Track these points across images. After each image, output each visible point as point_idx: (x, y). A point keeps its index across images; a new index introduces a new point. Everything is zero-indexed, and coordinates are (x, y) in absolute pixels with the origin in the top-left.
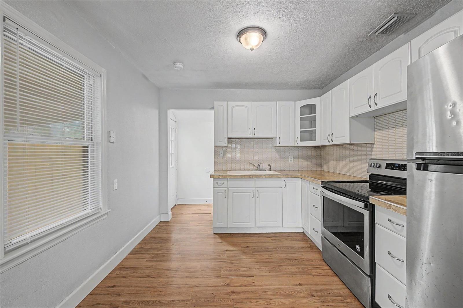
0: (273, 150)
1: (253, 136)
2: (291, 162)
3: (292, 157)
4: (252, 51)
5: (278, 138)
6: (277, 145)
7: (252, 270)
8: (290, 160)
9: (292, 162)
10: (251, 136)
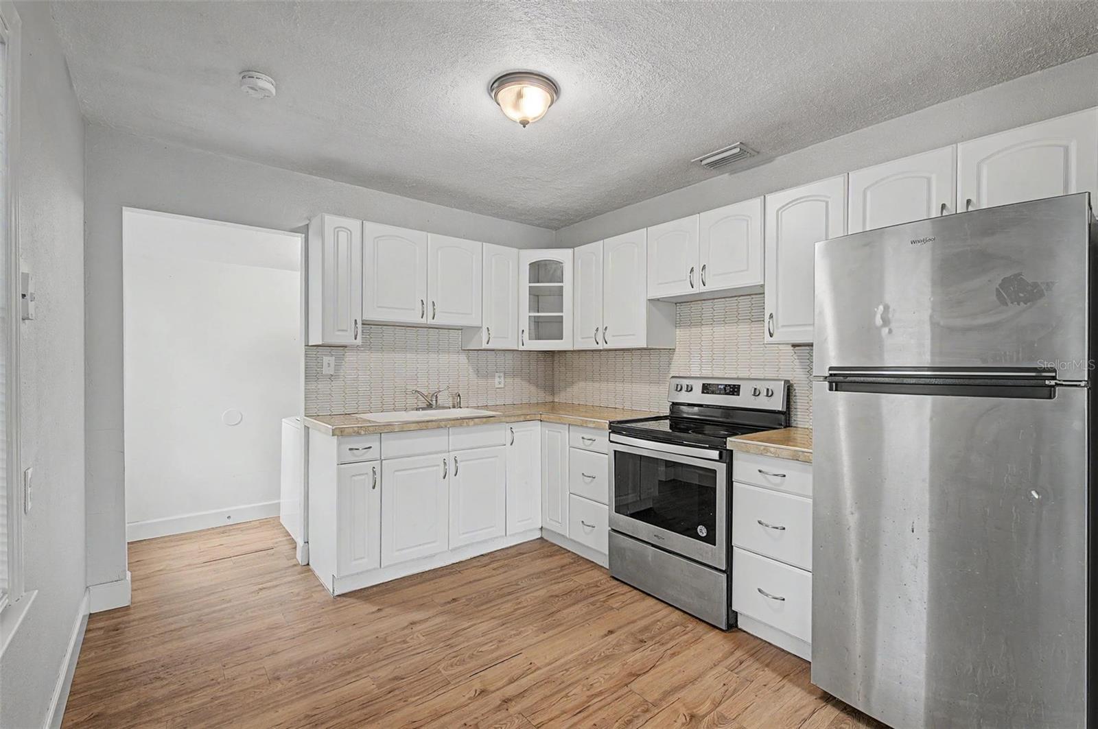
0: (463, 358)
1: (430, 321)
2: (500, 386)
3: (502, 374)
4: (524, 127)
5: (484, 329)
6: (483, 347)
7: (507, 642)
8: (498, 381)
9: (502, 386)
10: (423, 321)
